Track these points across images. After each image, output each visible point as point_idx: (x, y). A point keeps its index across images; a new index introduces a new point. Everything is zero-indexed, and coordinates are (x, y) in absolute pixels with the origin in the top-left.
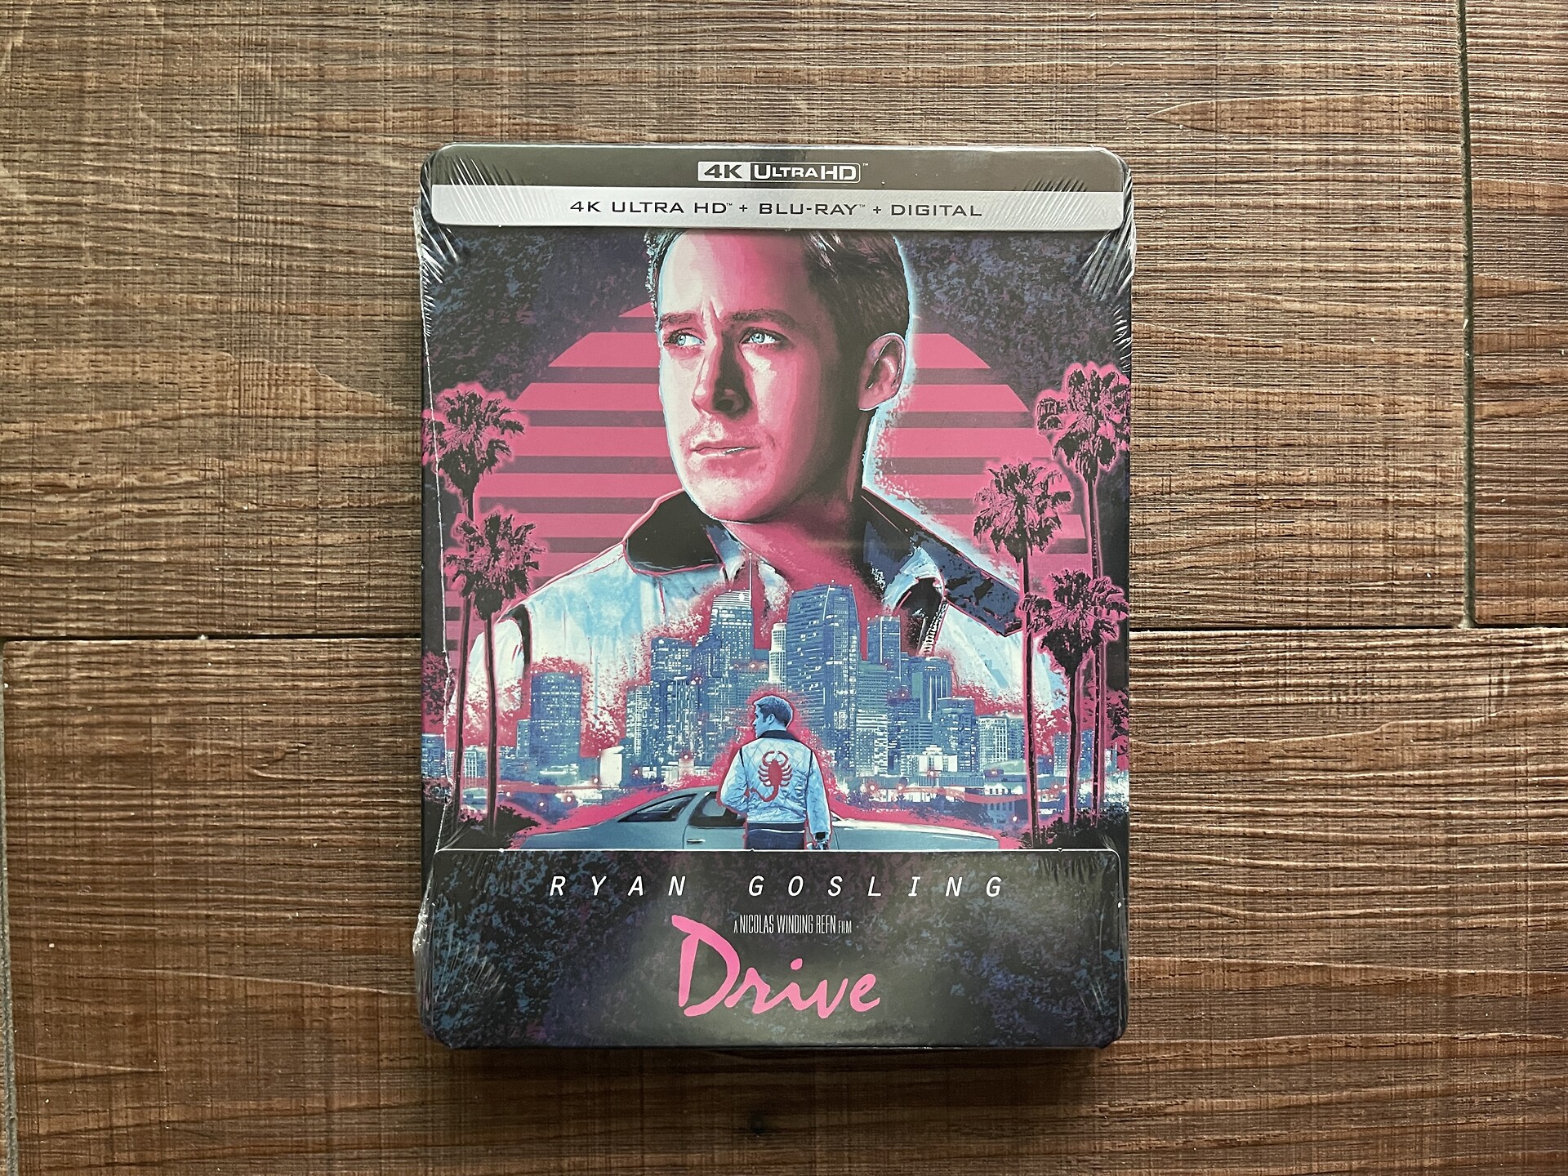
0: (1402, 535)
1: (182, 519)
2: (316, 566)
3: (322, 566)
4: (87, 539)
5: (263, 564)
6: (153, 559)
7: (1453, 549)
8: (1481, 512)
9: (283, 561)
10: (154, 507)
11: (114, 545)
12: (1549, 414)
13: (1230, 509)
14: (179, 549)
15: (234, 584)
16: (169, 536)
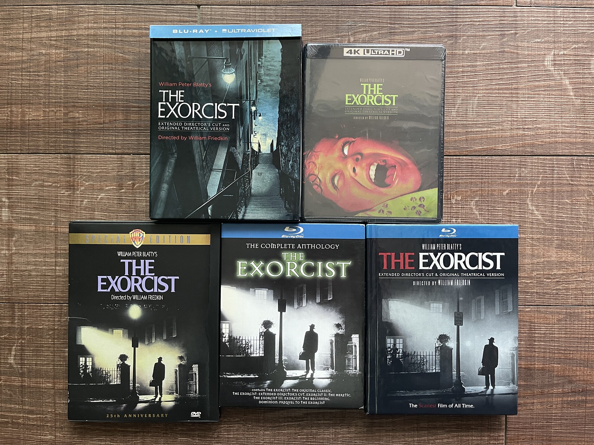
0: (491, 435)
1: (236, 428)
2: (264, 438)
3: (265, 438)
4: (216, 432)
5: (253, 438)
6: (230, 436)
7: (502, 438)
8: (508, 430)
9: (257, 437)
10: (230, 425)
11: (222, 433)
12: (523, 410)
13: (455, 429)
14: (235, 434)
15: (247, 442)
16: (233, 432)
